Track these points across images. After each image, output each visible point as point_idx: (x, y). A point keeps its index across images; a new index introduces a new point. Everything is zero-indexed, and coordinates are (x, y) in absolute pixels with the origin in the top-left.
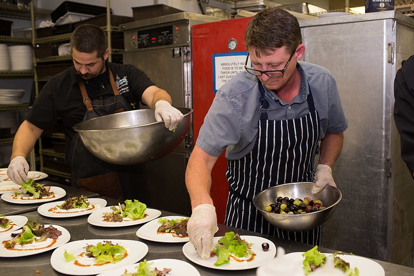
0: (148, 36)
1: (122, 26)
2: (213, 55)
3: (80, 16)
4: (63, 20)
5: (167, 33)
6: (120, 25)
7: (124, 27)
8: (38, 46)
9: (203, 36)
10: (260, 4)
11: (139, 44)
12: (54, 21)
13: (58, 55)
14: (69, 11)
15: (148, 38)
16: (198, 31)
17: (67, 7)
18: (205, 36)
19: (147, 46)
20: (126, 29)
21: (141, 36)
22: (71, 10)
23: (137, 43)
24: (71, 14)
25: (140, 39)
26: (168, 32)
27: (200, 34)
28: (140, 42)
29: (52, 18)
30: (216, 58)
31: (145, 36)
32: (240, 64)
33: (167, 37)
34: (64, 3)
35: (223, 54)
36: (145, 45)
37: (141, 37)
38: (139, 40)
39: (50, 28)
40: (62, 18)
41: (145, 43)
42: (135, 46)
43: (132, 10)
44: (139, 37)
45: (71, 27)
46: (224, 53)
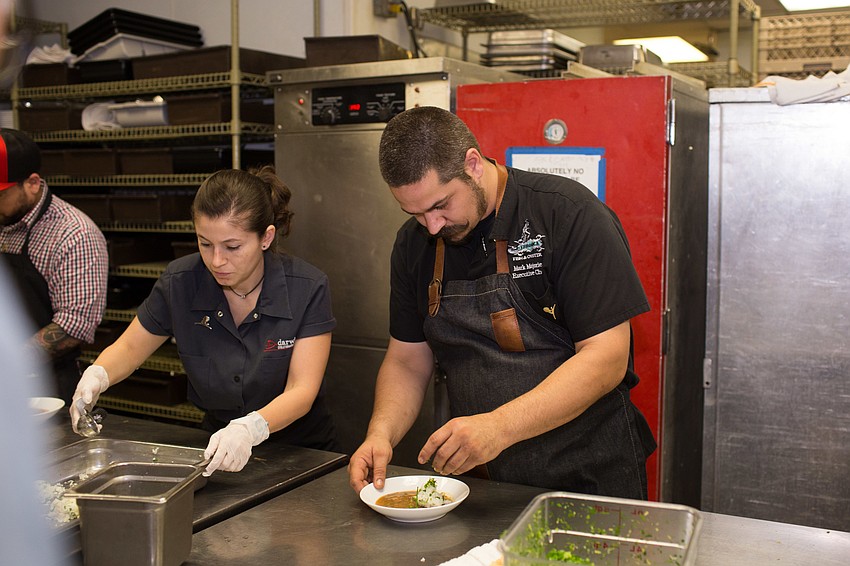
0: (339, 101)
1: (276, 75)
2: (508, 149)
3: (141, 42)
4: (102, 49)
5: (390, 97)
6: (269, 73)
7: (279, 78)
8: (28, 104)
9: (482, 109)
10: (545, 41)
11: (313, 117)
12: (76, 51)
13: (81, 128)
14: (120, 32)
15: (340, 104)
16: (472, 98)
17: (114, 22)
18: (488, 110)
19: (338, 122)
20: (283, 82)
21: (320, 99)
22: (123, 30)
23: (308, 113)
24: (123, 38)
25: (320, 106)
26: (393, 94)
27: (477, 106)
28: (316, 112)
29: (71, 44)
30: (514, 156)
31: (331, 100)
32: (572, 171)
33: (391, 106)
34: (107, 13)
35: (532, 150)
36: (333, 120)
37: (321, 102)
38: (314, 108)
39: (64, 65)
40: (100, 45)
41: (333, 115)
42: (304, 119)
43: (303, 43)
44: (315, 101)
45: (123, 66)
46: (535, 148)
